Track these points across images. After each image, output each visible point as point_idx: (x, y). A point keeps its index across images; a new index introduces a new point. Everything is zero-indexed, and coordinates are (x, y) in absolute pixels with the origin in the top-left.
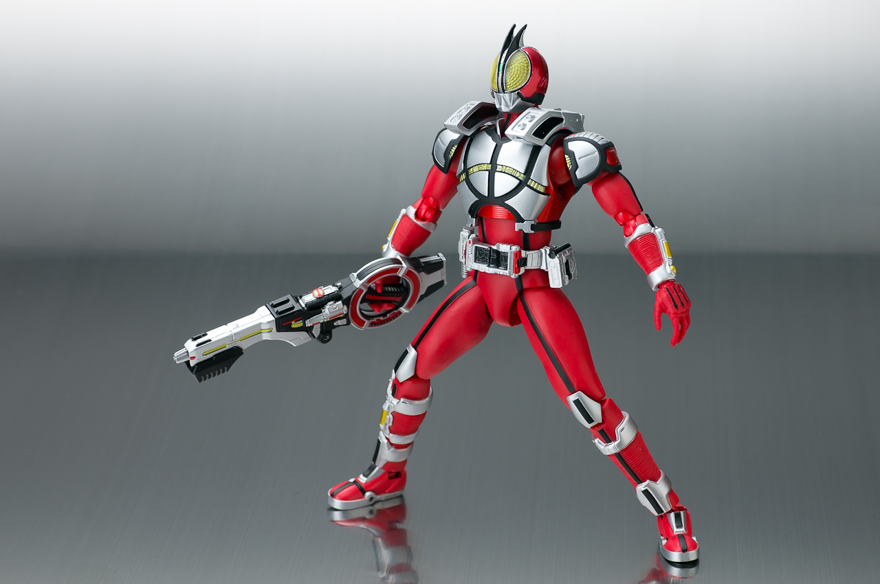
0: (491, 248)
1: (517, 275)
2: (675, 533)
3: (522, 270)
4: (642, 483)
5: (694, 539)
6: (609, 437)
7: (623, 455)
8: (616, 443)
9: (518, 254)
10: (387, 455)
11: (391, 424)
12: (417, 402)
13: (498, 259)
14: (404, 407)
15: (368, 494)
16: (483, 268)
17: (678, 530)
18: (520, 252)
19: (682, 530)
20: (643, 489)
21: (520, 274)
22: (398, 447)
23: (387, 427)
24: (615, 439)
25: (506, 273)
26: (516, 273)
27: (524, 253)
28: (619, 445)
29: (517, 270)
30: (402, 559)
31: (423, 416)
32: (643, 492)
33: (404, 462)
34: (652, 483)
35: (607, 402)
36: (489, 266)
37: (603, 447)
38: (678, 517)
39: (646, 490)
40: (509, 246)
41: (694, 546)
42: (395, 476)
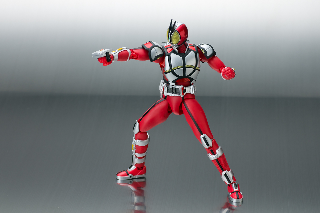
0: (173, 87)
1: (183, 96)
2: (234, 190)
3: (185, 94)
4: (224, 171)
5: (241, 193)
6: (214, 153)
7: (219, 160)
8: (216, 155)
9: (183, 89)
10: (136, 161)
11: (135, 149)
12: (144, 141)
13: (176, 91)
14: (139, 143)
15: (130, 175)
16: (171, 95)
17: (236, 189)
18: (183, 87)
19: (237, 189)
20: (224, 173)
21: (184, 95)
22: (139, 158)
23: (134, 151)
24: (216, 154)
25: (179, 95)
26: (183, 95)
27: (185, 88)
28: (217, 156)
29: (183, 94)
30: (141, 201)
31: (147, 146)
32: (224, 174)
33: (144, 163)
34: (228, 172)
35: (214, 140)
36: (173, 94)
37: (211, 157)
38: (235, 185)
39: (226, 174)
40: (179, 86)
41: (241, 197)
42: (141, 168)
